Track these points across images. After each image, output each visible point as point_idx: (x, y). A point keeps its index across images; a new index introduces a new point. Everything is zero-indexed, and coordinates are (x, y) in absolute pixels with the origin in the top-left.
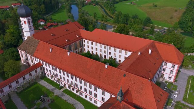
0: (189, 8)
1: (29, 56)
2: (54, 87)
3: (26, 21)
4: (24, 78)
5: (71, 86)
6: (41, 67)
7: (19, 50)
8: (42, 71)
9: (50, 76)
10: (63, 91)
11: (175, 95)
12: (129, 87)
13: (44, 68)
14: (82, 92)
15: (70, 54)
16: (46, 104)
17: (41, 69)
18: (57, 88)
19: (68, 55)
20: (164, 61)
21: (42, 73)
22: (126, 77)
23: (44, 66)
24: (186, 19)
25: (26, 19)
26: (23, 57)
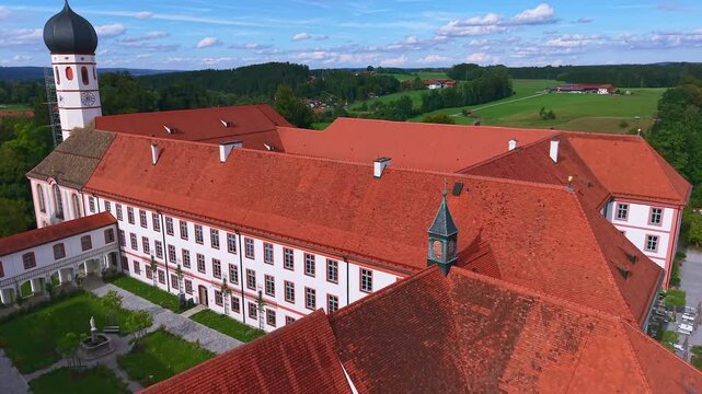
0: (670, 108)
1: (69, 198)
2: (153, 305)
3: (74, 67)
4: (29, 261)
5: (229, 291)
6: (111, 230)
7: (34, 183)
8: (113, 247)
9: (142, 266)
10: (192, 317)
11: (683, 326)
12: (481, 230)
13: (120, 233)
14: (275, 305)
15: (228, 157)
16: (108, 358)
17: (109, 237)
18: (165, 306)
19: (223, 159)
20: (612, 200)
21: (113, 256)
22: (465, 194)
23: (124, 225)
24: (666, 144)
25: (72, 58)
26: (43, 211)
